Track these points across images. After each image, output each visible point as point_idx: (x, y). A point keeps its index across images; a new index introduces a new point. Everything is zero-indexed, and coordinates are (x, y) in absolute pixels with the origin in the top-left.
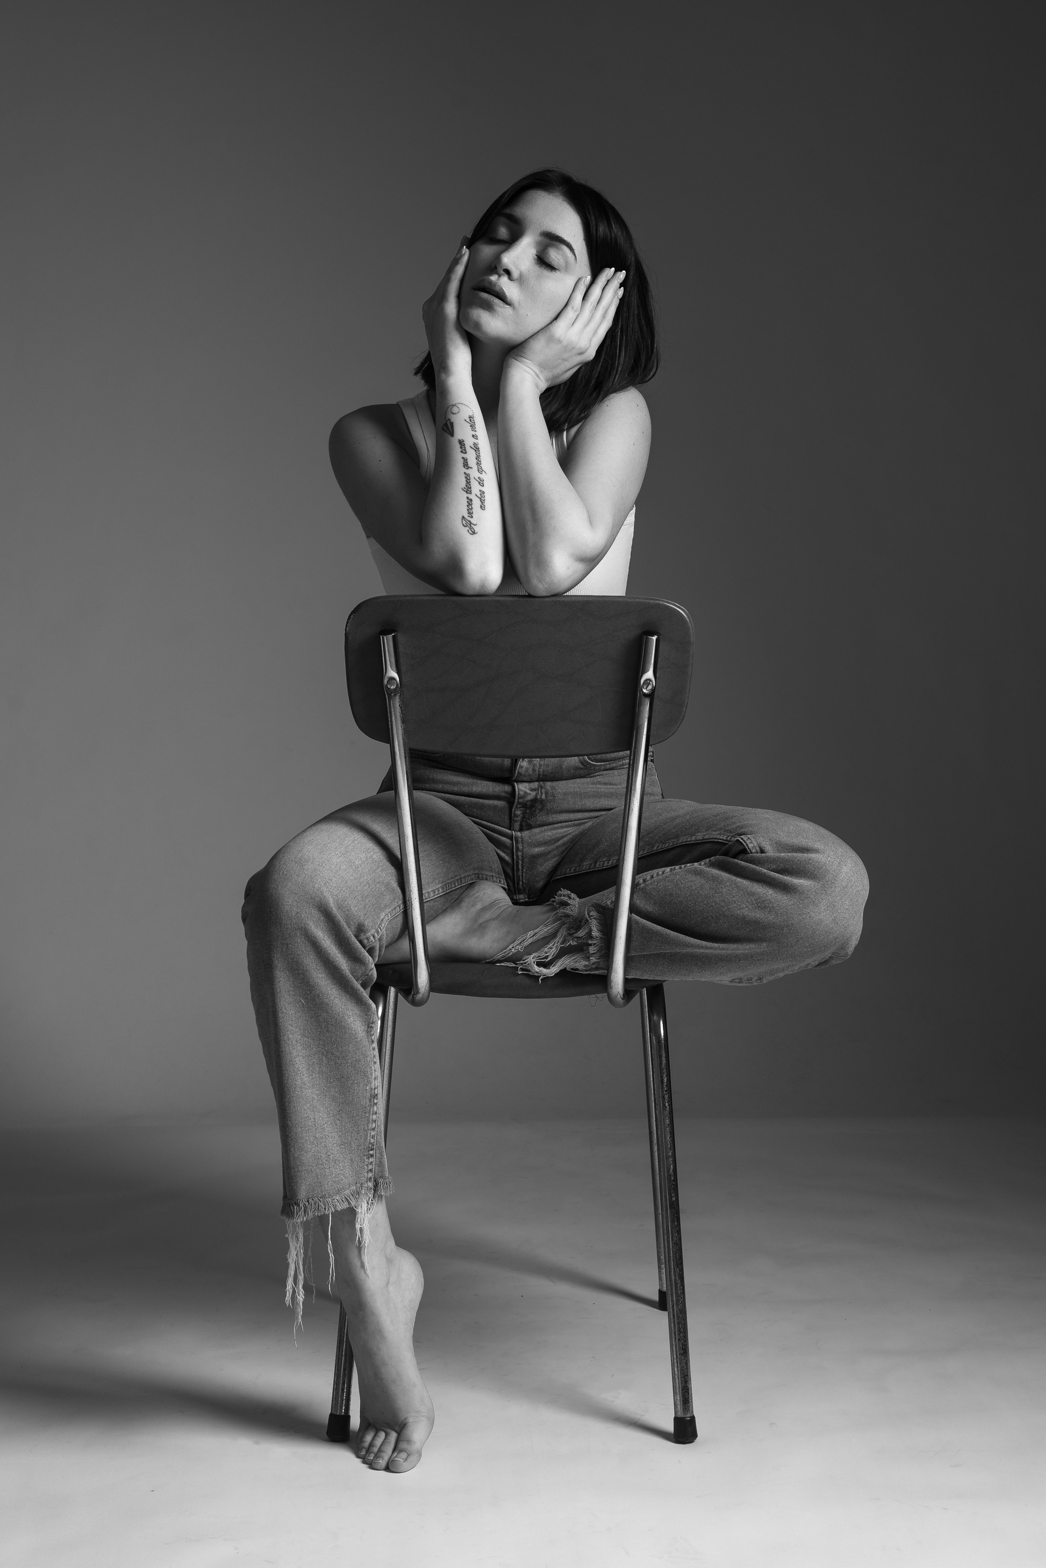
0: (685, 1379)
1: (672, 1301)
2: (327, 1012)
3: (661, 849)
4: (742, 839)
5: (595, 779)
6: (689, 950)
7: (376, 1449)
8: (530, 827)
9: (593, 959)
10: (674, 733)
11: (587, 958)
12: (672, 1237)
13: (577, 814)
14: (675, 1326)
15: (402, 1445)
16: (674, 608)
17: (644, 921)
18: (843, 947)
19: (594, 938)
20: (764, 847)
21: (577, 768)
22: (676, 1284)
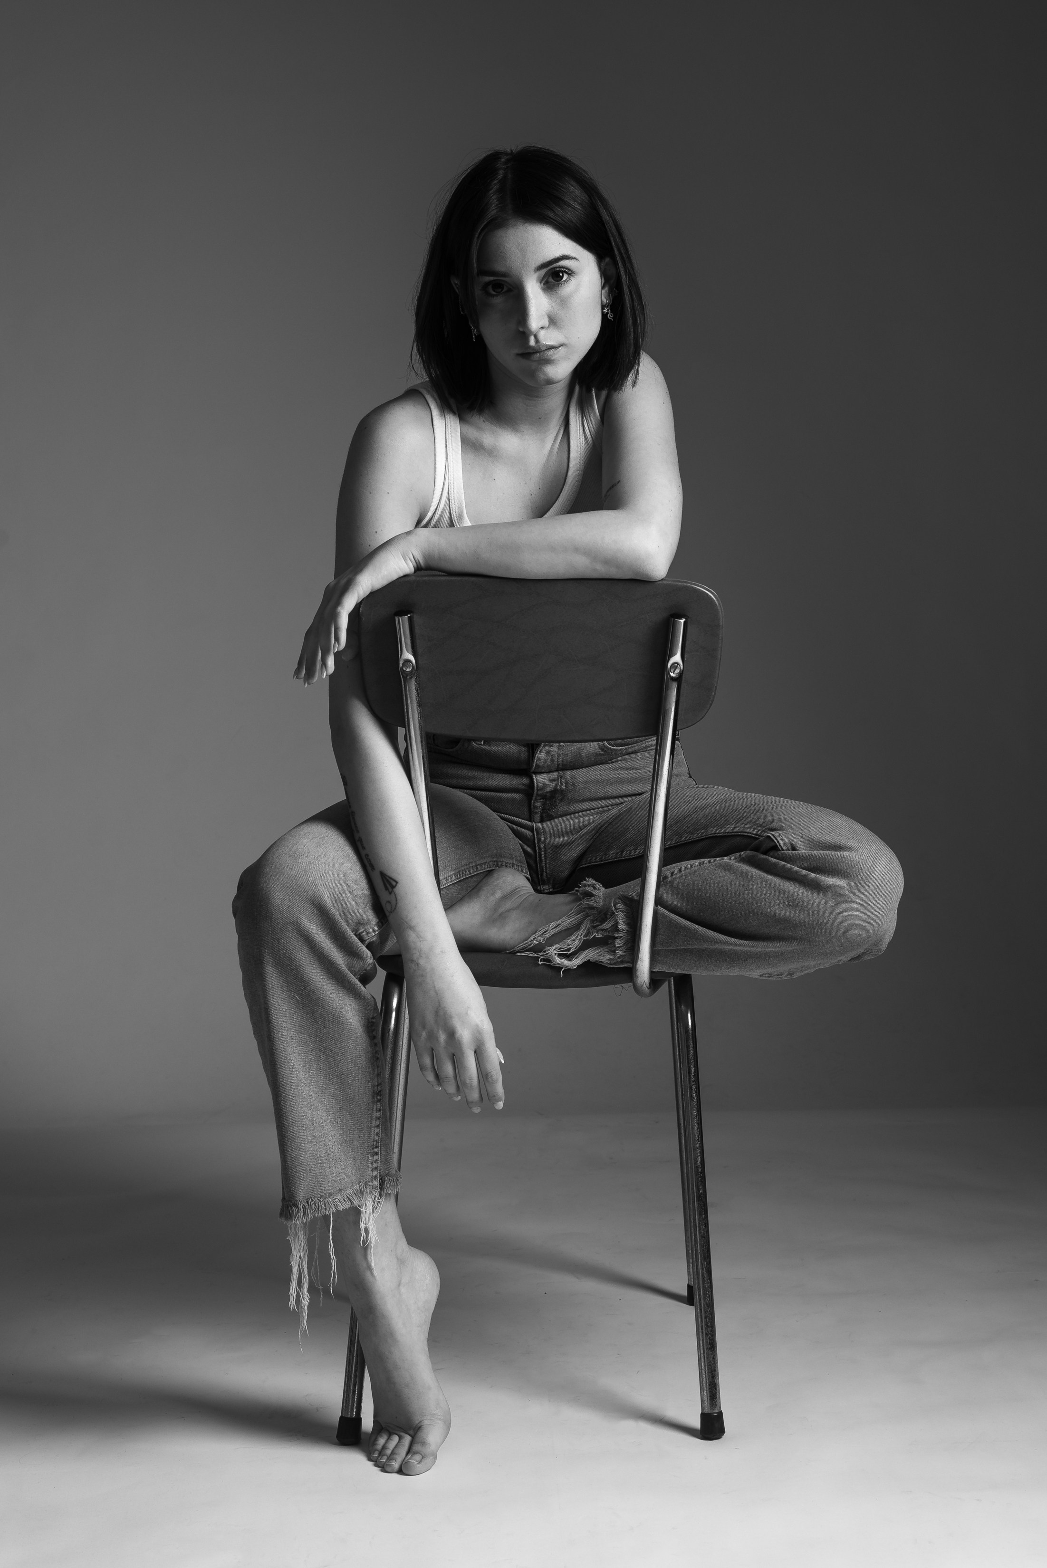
0: (712, 1374)
1: (699, 1295)
2: (324, 1008)
3: (690, 839)
4: (773, 835)
5: (616, 765)
6: (716, 946)
7: (389, 1452)
8: (551, 818)
9: (619, 953)
10: (703, 718)
11: (612, 951)
12: (699, 1230)
13: (600, 802)
14: (702, 1321)
15: (416, 1447)
16: (702, 591)
17: (672, 915)
18: (877, 943)
19: (620, 931)
20: (796, 844)
21: (597, 755)
22: (703, 1278)
